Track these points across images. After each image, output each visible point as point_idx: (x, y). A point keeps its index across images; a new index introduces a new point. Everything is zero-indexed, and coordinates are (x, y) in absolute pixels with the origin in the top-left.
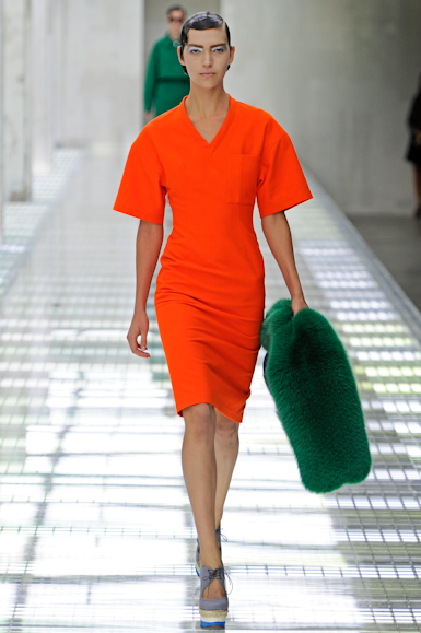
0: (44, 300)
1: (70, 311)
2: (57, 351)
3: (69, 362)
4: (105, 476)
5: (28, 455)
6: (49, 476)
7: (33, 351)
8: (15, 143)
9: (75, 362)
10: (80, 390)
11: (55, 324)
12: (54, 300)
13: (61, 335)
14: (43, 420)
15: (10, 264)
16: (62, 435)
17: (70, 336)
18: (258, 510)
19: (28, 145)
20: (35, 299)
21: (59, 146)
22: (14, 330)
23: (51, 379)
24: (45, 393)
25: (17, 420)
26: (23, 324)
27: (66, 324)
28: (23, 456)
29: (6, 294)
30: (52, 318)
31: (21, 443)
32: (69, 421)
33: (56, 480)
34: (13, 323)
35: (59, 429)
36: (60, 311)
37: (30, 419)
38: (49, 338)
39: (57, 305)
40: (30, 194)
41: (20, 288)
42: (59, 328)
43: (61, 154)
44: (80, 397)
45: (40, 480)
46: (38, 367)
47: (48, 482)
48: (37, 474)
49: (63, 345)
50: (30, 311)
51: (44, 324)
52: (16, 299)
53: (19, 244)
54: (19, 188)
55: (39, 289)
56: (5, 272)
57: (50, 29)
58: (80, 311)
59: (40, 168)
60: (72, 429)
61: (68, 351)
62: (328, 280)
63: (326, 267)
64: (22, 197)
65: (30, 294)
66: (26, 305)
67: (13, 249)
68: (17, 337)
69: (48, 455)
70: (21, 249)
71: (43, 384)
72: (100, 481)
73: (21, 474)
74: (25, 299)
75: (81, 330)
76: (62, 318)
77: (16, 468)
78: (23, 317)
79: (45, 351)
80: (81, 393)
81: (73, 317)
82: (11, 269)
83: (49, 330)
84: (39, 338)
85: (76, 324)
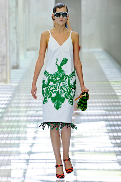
0: (25, 101)
1: (33, 105)
2: (29, 118)
3: (34, 122)
4: (46, 160)
5: (21, 153)
6: (28, 160)
7: (22, 119)
8: (13, 49)
9: (35, 122)
10: (37, 131)
11: (29, 109)
12: (28, 101)
13: (30, 113)
14: (26, 141)
15: (13, 89)
16: (31, 147)
17: (34, 113)
18: (98, 170)
19: (18, 50)
20: (21, 101)
21: (28, 50)
22: (15, 112)
23: (28, 128)
24: (26, 133)
25: (17, 142)
26: (18, 109)
27: (32, 109)
28: (19, 153)
29: (12, 100)
30: (27, 107)
31: (18, 149)
32: (34, 142)
33: (30, 161)
34: (15, 109)
35: (31, 144)
36: (30, 105)
37: (21, 141)
38: (27, 114)
39: (29, 103)
40: (19, 66)
41: (17, 98)
42: (30, 111)
43: (28, 53)
44: (37, 133)
45: (25, 161)
46: (23, 124)
47: (27, 162)
48: (24, 160)
49: (31, 116)
50: (20, 105)
51: (25, 109)
52: (15, 101)
53: (16, 83)
54: (15, 64)
55: (23, 98)
56: (11, 92)
57: (24, 11)
58: (37, 105)
59: (22, 57)
60: (34, 144)
61: (33, 118)
62: (120, 92)
63: (118, 88)
64: (16, 67)
65: (20, 100)
66: (19, 103)
67: (14, 84)
68: (16, 114)
69: (28, 153)
70: (17, 85)
71: (25, 129)
72: (45, 161)
73: (19, 160)
74: (18, 101)
75: (37, 111)
76: (31, 107)
77: (17, 158)
78: (17, 107)
79: (26, 118)
80: (37, 132)
81: (34, 107)
82: (13, 91)
83: (26, 111)
84: (23, 114)
85: (36, 109)
